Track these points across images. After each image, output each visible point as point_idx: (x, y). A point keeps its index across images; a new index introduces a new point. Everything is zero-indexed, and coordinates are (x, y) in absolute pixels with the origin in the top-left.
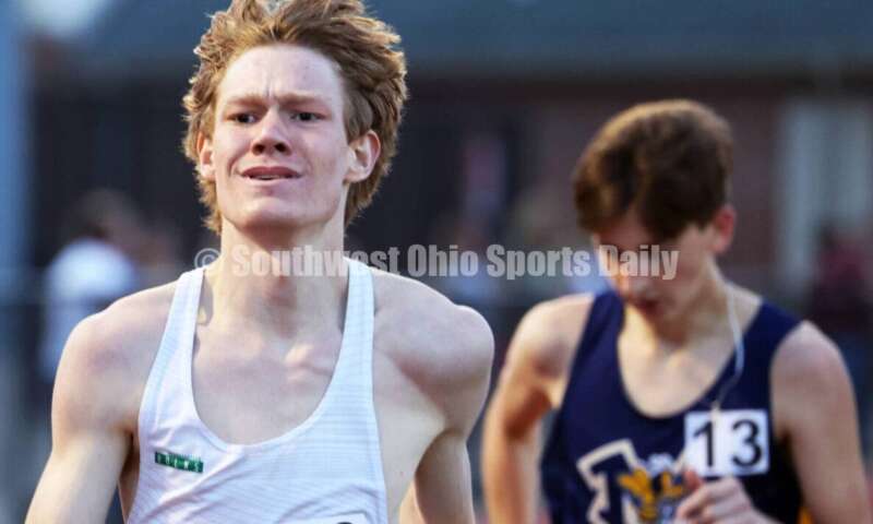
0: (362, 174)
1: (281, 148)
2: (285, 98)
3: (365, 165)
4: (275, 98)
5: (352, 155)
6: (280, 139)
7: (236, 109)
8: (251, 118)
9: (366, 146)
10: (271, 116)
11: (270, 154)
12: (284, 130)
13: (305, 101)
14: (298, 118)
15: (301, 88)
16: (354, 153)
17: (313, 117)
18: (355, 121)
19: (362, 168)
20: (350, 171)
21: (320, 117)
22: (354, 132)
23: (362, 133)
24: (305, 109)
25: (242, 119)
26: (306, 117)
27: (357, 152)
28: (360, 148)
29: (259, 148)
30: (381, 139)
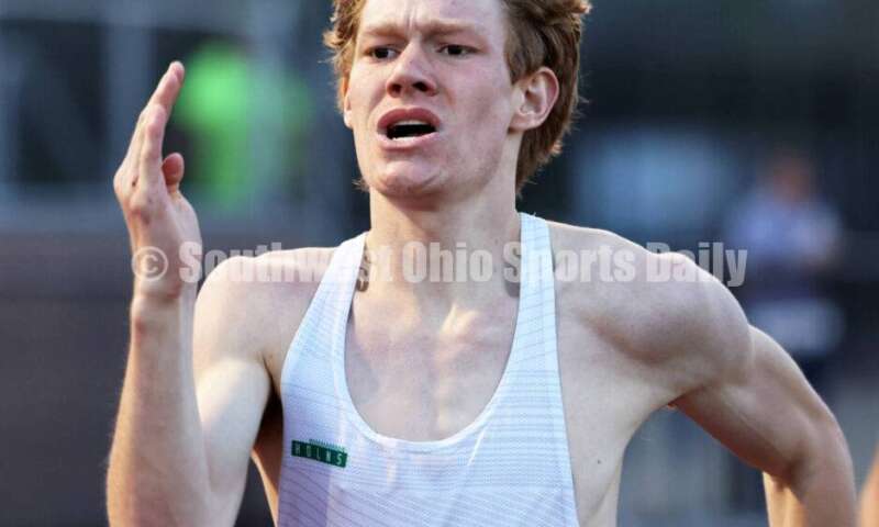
0: (534, 120)
1: (422, 86)
2: (427, 26)
3: (537, 110)
4: (416, 27)
5: (519, 96)
6: (420, 76)
7: (372, 42)
8: (390, 53)
9: (541, 88)
10: (412, 49)
11: (409, 94)
12: (427, 66)
13: (452, 31)
14: (446, 51)
15: (450, 15)
16: (523, 96)
17: (463, 52)
18: (521, 56)
19: (532, 113)
20: (516, 117)
21: (472, 50)
22: (520, 69)
23: (531, 70)
24: (455, 40)
25: (380, 53)
26: (455, 50)
27: (528, 94)
28: (532, 89)
29: (395, 88)
30: (559, 80)
